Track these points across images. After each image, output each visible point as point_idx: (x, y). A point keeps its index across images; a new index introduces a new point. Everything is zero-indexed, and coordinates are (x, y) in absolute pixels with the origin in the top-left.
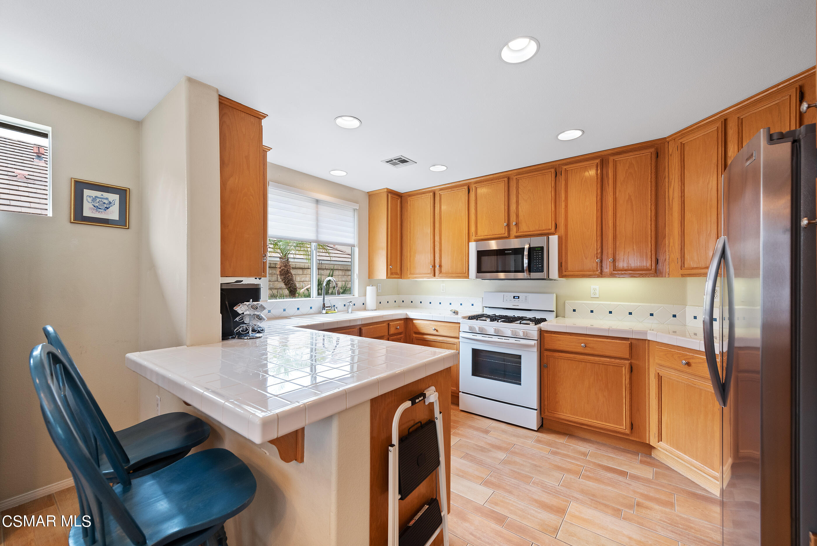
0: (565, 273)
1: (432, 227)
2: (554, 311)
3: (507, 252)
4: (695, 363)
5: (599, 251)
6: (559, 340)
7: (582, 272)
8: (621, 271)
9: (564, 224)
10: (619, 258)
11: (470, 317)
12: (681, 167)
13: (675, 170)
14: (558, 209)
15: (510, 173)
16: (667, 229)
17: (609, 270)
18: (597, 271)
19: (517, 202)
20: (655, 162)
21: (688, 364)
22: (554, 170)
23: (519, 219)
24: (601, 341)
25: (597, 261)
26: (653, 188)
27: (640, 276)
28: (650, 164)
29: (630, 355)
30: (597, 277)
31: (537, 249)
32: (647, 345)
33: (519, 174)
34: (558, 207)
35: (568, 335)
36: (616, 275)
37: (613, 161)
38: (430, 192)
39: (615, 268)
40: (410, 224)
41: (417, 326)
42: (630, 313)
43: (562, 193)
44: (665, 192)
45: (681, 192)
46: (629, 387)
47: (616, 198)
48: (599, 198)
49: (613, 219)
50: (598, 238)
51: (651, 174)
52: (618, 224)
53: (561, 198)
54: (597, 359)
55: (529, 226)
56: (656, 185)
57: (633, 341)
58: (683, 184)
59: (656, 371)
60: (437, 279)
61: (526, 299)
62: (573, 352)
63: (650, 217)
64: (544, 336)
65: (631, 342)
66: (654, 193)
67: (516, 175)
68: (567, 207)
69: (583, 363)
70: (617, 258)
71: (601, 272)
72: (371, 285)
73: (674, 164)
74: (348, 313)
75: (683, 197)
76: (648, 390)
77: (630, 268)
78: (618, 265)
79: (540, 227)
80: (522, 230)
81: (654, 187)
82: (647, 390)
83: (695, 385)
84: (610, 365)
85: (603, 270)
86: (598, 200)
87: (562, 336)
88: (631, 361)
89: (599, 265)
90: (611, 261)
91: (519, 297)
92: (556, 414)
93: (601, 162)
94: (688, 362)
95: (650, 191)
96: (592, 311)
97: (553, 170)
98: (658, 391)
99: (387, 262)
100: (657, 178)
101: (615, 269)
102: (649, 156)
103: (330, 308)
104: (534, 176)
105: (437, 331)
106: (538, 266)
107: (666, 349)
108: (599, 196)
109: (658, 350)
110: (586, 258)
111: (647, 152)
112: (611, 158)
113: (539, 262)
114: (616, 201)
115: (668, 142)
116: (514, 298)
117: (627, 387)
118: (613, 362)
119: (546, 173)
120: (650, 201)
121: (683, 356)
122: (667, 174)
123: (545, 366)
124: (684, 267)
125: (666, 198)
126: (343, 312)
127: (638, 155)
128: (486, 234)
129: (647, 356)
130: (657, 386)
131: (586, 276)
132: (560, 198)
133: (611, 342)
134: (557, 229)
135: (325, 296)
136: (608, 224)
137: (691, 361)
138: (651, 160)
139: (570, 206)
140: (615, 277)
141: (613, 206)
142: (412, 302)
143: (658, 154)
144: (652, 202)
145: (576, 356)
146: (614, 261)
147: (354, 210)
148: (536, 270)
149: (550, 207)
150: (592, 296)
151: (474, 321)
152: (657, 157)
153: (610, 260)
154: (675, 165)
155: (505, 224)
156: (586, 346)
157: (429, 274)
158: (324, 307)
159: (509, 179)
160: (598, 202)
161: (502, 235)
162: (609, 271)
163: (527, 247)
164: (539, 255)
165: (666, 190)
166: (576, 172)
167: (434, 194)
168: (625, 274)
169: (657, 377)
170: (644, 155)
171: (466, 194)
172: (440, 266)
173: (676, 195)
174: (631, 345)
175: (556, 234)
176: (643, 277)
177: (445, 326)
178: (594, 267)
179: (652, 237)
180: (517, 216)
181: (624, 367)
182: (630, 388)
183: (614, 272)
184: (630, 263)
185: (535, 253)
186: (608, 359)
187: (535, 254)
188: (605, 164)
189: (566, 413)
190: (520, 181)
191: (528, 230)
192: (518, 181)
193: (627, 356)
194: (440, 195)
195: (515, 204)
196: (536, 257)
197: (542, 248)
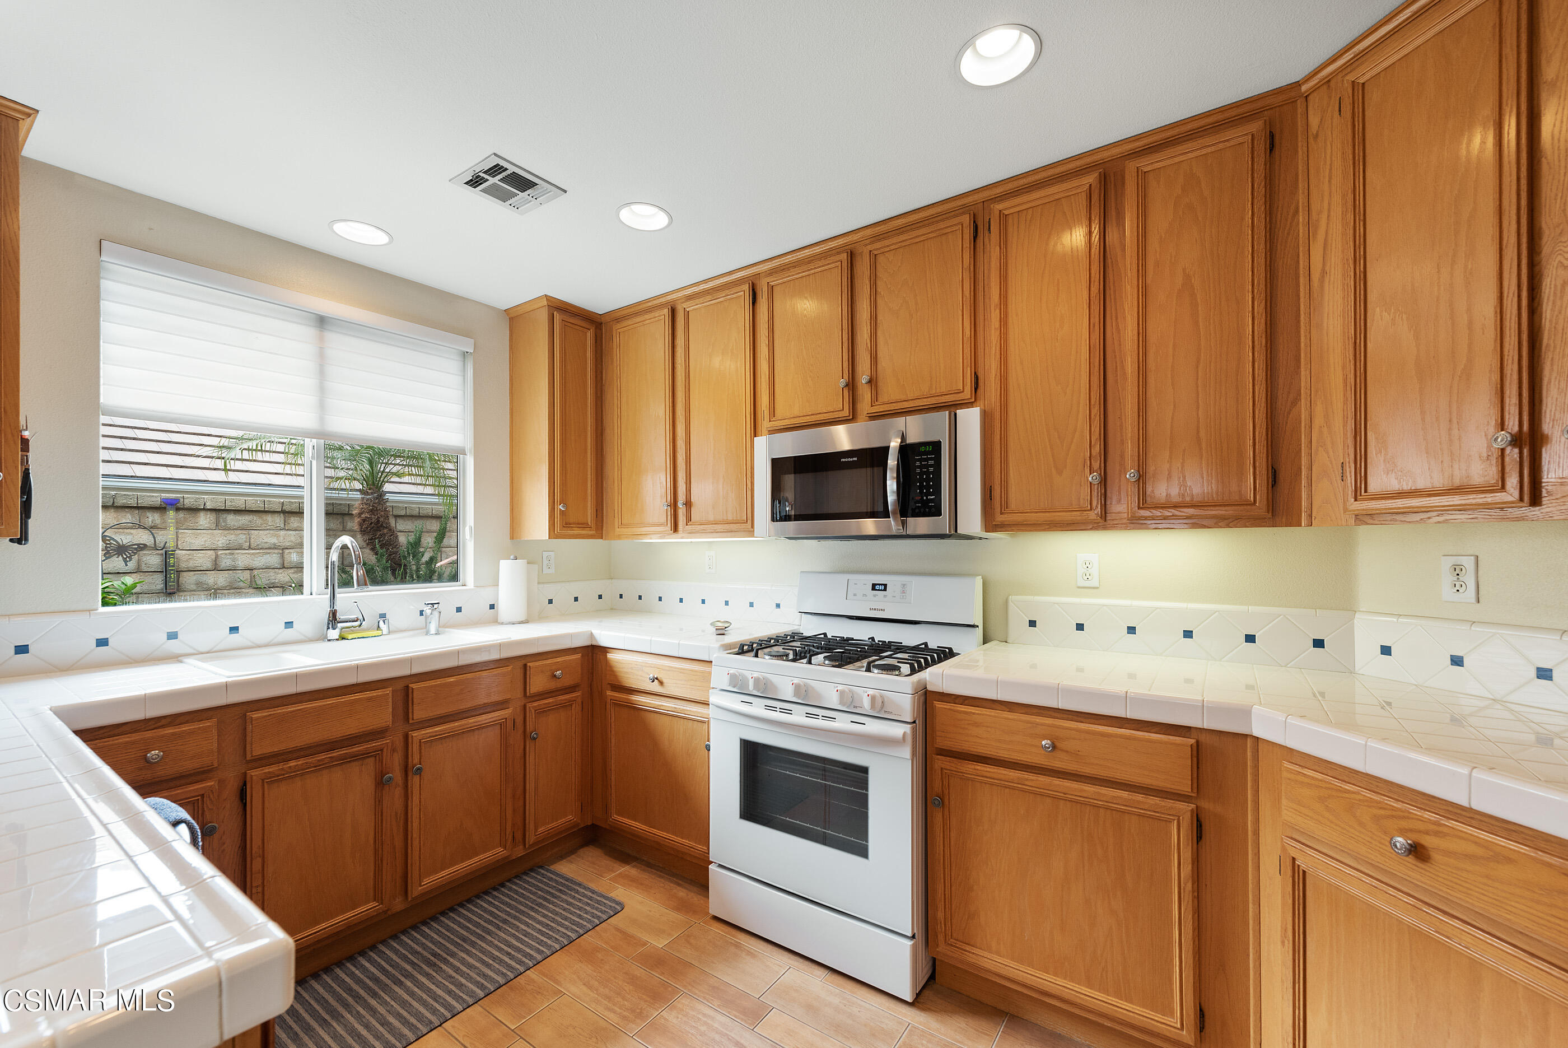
0: (1000, 518)
1: (667, 399)
2: (978, 626)
3: (846, 460)
4: (1447, 853)
5: (1097, 449)
6: (976, 725)
7: (1047, 514)
8: (1162, 508)
9: (999, 374)
10: (1156, 469)
11: (742, 646)
12: (1354, 163)
13: (1330, 178)
14: (982, 333)
15: (855, 237)
16: (1303, 373)
17: (1125, 506)
18: (1091, 510)
19: (874, 319)
20: (1265, 164)
21: (1417, 851)
22: (968, 219)
23: (878, 367)
24: (1103, 735)
25: (1090, 479)
26: (1261, 248)
27: (1220, 524)
28: (1250, 173)
29: (1195, 785)
30: (1091, 529)
31: (922, 449)
32: (1249, 754)
33: (877, 238)
34: (982, 328)
35: (1004, 707)
36: (1145, 522)
37: (1138, 176)
38: (661, 306)
39: (1143, 501)
40: (619, 394)
41: (615, 669)
42: (1188, 634)
43: (993, 284)
44: (1298, 257)
45: (1355, 246)
46: (1193, 892)
47: (1145, 287)
48: (1095, 289)
49: (1136, 352)
50: (1095, 411)
51: (1252, 204)
52: (1151, 364)
53: (990, 298)
54: (1089, 789)
55: (904, 385)
56: (1268, 234)
57: (1203, 738)
58: (1362, 218)
59: (1284, 849)
60: (682, 538)
61: (903, 592)
62: (1018, 763)
63: (1250, 337)
64: (933, 707)
65: (1197, 742)
66: (1263, 260)
67: (871, 243)
68: (1006, 324)
69: (1048, 800)
70: (1151, 469)
71: (1103, 513)
72: (512, 557)
73: (1325, 162)
74: (427, 633)
75: (1362, 261)
76: (1254, 904)
77: (1188, 499)
78: (1153, 491)
79: (934, 387)
80: (886, 400)
81: (1263, 242)
82: (1251, 905)
83: (1448, 938)
84: (1129, 813)
85: (1107, 507)
86: (1092, 296)
87: (984, 711)
88: (1198, 804)
89: (1096, 493)
90: (1133, 480)
91: (885, 585)
92: (969, 952)
93: (1100, 183)
94: (1414, 842)
95: (1250, 256)
96: (1080, 627)
97: (966, 219)
98: (1291, 919)
99: (552, 495)
100: (1270, 213)
101: (1145, 501)
102: (1246, 149)
103: (358, 623)
104: (918, 240)
105: (661, 683)
106: (927, 498)
107: (1321, 781)
108: (1097, 283)
109: (1292, 776)
110: (1060, 472)
111: (1239, 135)
112: (1131, 166)
113: (928, 487)
114: (1145, 295)
115: (1306, 96)
116: (874, 589)
117: (1184, 889)
118: (1139, 802)
119: (949, 230)
120: (1250, 287)
121: (1393, 816)
122: (1302, 199)
123: (936, 802)
124: (1366, 491)
125: (1301, 275)
126: (411, 633)
127: (1213, 149)
128: (796, 411)
129: (1249, 792)
130: (1290, 901)
131: (1060, 527)
132: (987, 300)
133: (1135, 739)
134: (978, 391)
135: (337, 590)
136: (1123, 368)
137: (1427, 841)
138: (1253, 158)
139: (1012, 319)
140: (1144, 526)
141: (1138, 312)
142: (640, 597)
143: (1273, 138)
144: (1256, 291)
145: (1025, 775)
146: (1141, 478)
147: (465, 355)
148: (922, 510)
149: (960, 325)
150: (1081, 583)
151: (748, 659)
152: (1271, 150)
153: (1128, 476)
154: (1331, 165)
155: (842, 382)
156: (1054, 747)
157: (661, 525)
158: (333, 619)
159: (852, 255)
160: (1092, 303)
161: (836, 415)
162: (1126, 511)
163: (895, 444)
164: (928, 466)
165: (1301, 249)
166: (1029, 217)
167: (673, 312)
168: (1174, 517)
169: (1290, 872)
170: (1228, 144)
171: (747, 306)
172: (688, 504)
173: (1333, 261)
174: (1198, 752)
175: (978, 404)
176: (1228, 526)
177: (682, 671)
178: (1084, 499)
179: (1257, 399)
180: (874, 359)
181: (1176, 821)
182: (1196, 894)
183: (1139, 511)
184: (1189, 484)
185: (918, 460)
186: (1125, 794)
187: (918, 463)
188: (1112, 186)
189: (998, 954)
190: (881, 259)
191: (904, 398)
192: (874, 258)
193: (1185, 787)
194: (687, 314)
195: (869, 324)
196: (921, 474)
197: (937, 446)
